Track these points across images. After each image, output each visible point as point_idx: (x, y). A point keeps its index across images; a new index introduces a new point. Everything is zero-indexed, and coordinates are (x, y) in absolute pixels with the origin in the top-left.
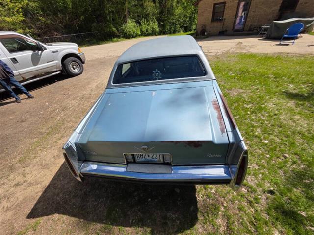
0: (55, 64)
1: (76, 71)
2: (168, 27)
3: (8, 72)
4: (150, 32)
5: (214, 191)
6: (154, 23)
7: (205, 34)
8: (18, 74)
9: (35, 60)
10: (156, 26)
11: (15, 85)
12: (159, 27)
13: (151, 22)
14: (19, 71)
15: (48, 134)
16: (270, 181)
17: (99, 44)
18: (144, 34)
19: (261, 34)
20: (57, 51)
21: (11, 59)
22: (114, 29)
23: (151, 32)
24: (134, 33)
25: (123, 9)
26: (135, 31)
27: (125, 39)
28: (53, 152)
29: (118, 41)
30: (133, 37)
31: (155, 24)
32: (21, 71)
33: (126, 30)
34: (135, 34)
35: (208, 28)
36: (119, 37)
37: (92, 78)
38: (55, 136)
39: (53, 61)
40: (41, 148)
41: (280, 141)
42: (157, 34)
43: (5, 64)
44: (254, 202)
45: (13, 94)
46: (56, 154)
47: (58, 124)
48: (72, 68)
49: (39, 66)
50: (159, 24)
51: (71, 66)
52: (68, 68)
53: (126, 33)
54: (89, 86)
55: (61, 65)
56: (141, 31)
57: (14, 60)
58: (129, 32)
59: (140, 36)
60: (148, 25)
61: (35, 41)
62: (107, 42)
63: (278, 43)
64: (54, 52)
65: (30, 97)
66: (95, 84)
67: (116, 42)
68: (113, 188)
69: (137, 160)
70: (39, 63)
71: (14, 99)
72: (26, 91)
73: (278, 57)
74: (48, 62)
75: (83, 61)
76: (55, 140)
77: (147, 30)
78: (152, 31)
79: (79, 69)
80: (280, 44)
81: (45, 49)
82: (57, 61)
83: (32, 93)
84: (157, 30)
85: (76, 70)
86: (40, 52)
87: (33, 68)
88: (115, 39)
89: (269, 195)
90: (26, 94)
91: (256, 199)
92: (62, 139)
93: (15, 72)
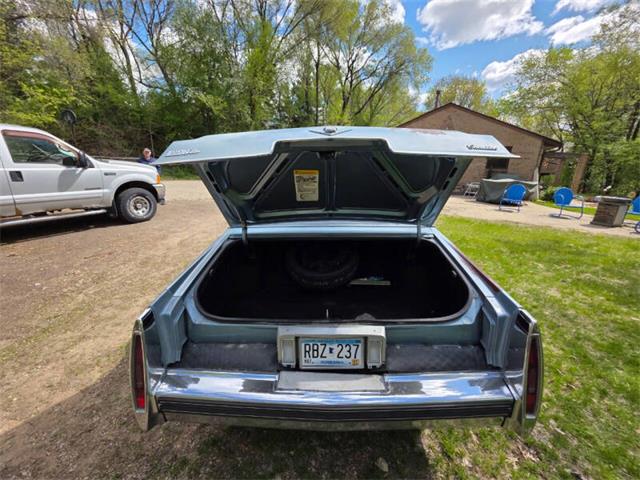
0: (101, 195)
1: (141, 213)
5: (467, 463)
8: (12, 202)
14: (15, 197)
15: (44, 331)
16: (575, 433)
19: (467, 194)
21: (11, 173)
28: (49, 374)
32: (19, 197)
37: (172, 230)
38: (65, 336)
39: (99, 188)
40: (17, 365)
41: (561, 352)
46: (56, 380)
47: (76, 309)
48: (132, 208)
49: (65, 194)
51: (132, 203)
52: (124, 207)
54: (164, 242)
55: (112, 198)
57: (17, 176)
61: (78, 151)
63: (497, 208)
64: (106, 174)
66: (177, 240)
68: (213, 466)
69: (303, 364)
73: (505, 225)
75: (160, 197)
76: (59, 346)
79: (146, 211)
80: (500, 210)
81: (92, 166)
82: (105, 190)
86: (80, 169)
87: (50, 196)
92: (83, 344)
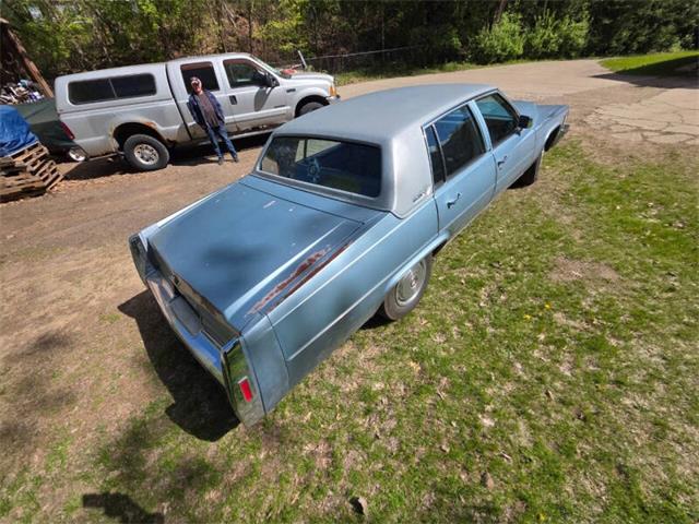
0: (285, 112)
2: (625, 34)
3: (219, 118)
4: (554, 47)
6: (578, 21)
8: (232, 121)
9: (260, 102)
10: (580, 30)
11: (223, 138)
12: (590, 33)
13: (568, 21)
14: (236, 116)
17: (409, 75)
18: (531, 54)
20: (294, 90)
21: (229, 97)
22: (456, 41)
23: (556, 49)
24: (504, 50)
26: (511, 44)
27: (474, 66)
29: (455, 69)
30: (500, 60)
31: (581, 24)
32: (237, 117)
33: (486, 43)
34: (505, 54)
39: (283, 106)
42: (573, 54)
43: (218, 105)
44: (311, 490)
45: (218, 150)
49: (263, 112)
50: (595, 24)
53: (482, 51)
56: (528, 45)
57: (233, 99)
58: (492, 47)
59: (518, 57)
60: (556, 28)
62: (428, 70)
64: (289, 91)
65: (236, 160)
67: (450, 71)
71: (216, 158)
72: (233, 149)
74: (276, 107)
77: (546, 43)
78: (561, 47)
81: (278, 85)
82: (288, 107)
83: (240, 155)
84: (581, 41)
86: (269, 89)
87: (254, 114)
88: (450, 65)
89: (351, 506)
90: (232, 153)
91: (320, 490)
93: (227, 119)
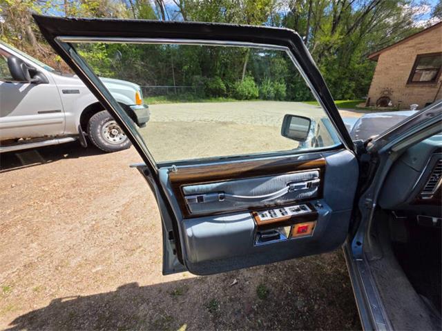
0: (62, 119)
4: (272, 95)
6: (281, 84)
7: (390, 104)
10: (283, 88)
12: (286, 91)
13: (277, 83)
17: (200, 102)
18: (264, 97)
20: (76, 92)
22: (223, 86)
23: (274, 95)
24: (249, 93)
25: (241, 62)
26: (252, 91)
27: (234, 100)
30: (247, 99)
31: (283, 85)
33: (239, 89)
34: (250, 95)
35: (396, 95)
36: (226, 96)
42: (282, 99)
48: (107, 135)
50: (288, 86)
51: (105, 129)
53: (237, 93)
55: (78, 124)
56: (260, 92)
58: (243, 91)
59: (257, 98)
60: (272, 86)
62: (213, 99)
64: (65, 92)
70: (13, 113)
74: (39, 113)
77: (268, 92)
81: (45, 81)
82: (67, 114)
84: (284, 93)
85: (117, 139)
88: (221, 98)
